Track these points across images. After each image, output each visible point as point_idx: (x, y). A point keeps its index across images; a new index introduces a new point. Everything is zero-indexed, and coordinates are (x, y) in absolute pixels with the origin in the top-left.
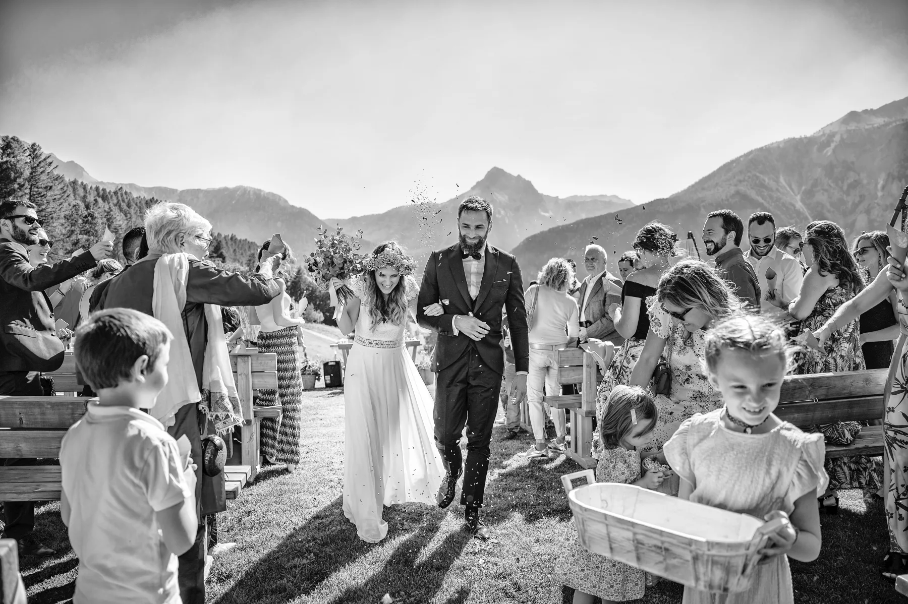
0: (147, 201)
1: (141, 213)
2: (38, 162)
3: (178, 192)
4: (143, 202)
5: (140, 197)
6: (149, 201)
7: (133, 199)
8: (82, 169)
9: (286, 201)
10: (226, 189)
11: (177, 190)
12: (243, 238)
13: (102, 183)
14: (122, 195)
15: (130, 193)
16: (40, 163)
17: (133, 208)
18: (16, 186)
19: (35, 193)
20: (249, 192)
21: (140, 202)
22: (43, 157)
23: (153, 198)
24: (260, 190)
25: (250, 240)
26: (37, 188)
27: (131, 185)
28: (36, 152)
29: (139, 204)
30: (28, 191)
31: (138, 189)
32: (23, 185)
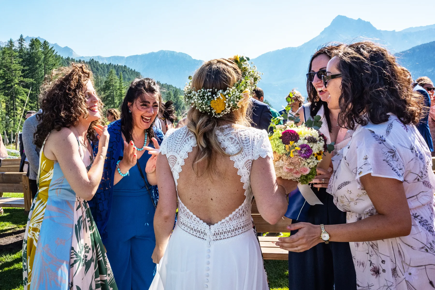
0: (107, 66)
1: (104, 73)
2: (47, 51)
3: (125, 58)
4: (105, 67)
5: (103, 63)
6: (108, 66)
7: (99, 65)
8: (72, 50)
9: (190, 57)
10: (153, 53)
11: (124, 57)
12: (164, 83)
13: (82, 57)
14: (93, 64)
15: (98, 62)
16: (48, 51)
17: (100, 70)
18: (38, 66)
19: (47, 68)
20: (167, 53)
21: (103, 67)
22: (50, 48)
23: (111, 63)
24: (174, 52)
25: (169, 84)
26: (48, 65)
27: (98, 57)
28: (46, 46)
29: (103, 68)
30: (43, 67)
31: (102, 58)
32: (41, 65)
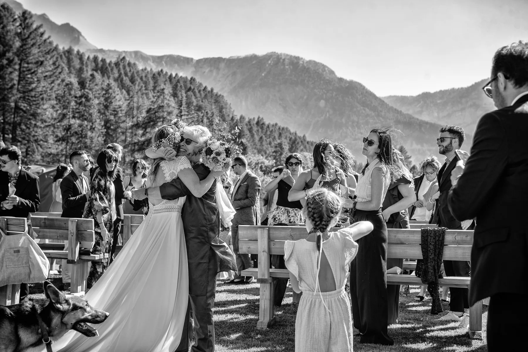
0: (154, 75)
1: (146, 89)
2: (28, 33)
3: (194, 61)
4: (150, 76)
5: (146, 69)
6: (157, 75)
7: (138, 72)
8: (79, 33)
9: (332, 72)
10: (254, 57)
11: (192, 59)
12: (272, 123)
13: (101, 51)
14: (124, 68)
15: (134, 64)
16: (31, 33)
17: (137, 83)
18: (5, 62)
19: (25, 69)
20: (284, 60)
21: (146, 76)
22: (34, 26)
23: (162, 70)
24: (298, 58)
25: (281, 124)
26: (28, 63)
27: (136, 53)
28: (27, 21)
29: (144, 79)
30: (17, 67)
31: (144, 58)
32: (13, 60)
